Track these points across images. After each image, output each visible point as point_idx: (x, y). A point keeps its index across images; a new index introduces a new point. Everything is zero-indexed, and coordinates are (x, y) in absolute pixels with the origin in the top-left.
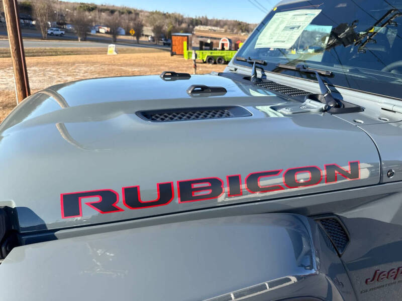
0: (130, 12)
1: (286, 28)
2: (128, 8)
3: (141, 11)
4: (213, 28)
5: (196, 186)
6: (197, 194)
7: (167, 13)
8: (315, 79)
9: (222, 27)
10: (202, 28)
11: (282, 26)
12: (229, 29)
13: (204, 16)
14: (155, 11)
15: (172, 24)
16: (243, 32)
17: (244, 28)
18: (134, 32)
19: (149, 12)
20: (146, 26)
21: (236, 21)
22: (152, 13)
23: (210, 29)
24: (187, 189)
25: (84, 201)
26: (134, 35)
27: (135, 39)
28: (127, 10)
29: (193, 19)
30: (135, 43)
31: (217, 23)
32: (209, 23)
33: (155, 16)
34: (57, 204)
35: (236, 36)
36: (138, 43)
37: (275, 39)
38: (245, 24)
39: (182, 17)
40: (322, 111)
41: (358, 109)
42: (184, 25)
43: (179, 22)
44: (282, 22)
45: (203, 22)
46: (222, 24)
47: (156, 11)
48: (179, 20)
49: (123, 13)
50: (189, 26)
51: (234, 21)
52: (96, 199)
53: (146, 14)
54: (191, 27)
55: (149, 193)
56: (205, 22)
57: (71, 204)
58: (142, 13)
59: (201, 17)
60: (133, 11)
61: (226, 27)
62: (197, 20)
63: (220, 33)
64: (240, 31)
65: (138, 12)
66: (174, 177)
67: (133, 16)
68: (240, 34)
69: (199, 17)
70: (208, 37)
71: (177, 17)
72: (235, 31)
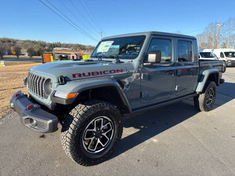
0: (9, 41)
1: (105, 46)
2: (8, 39)
3: (17, 40)
4: (65, 48)
5: (94, 73)
6: (94, 74)
7: (35, 41)
8: (114, 58)
9: (70, 48)
10: (58, 49)
11: (104, 46)
12: (74, 48)
13: (58, 42)
14: (26, 40)
15: (39, 47)
16: (82, 50)
17: (82, 48)
18: (15, 53)
19: (23, 41)
20: (22, 49)
21: (78, 44)
22: (25, 41)
23: (62, 49)
24: (93, 73)
25: (76, 75)
26: (15, 55)
27: (16, 57)
28: (7, 40)
29: (52, 44)
30: (17, 59)
31: (67, 46)
32: (62, 46)
33: (27, 43)
34: (72, 76)
35: (79, 52)
36: (18, 59)
37: (103, 49)
38: (83, 46)
39: (45, 43)
40: (115, 63)
41: (123, 62)
42: (46, 48)
43: (43, 46)
44: (104, 45)
45: (58, 46)
46: (69, 46)
47: (28, 40)
48: (43, 45)
49: (4, 42)
50: (50, 48)
51: (76, 44)
52: (78, 75)
53: (21, 42)
54: (51, 48)
55: (87, 74)
56: (59, 45)
57: (74, 76)
58: (18, 42)
59: (56, 42)
60: (11, 41)
61: (72, 48)
62: (54, 45)
63: (69, 51)
64: (81, 50)
65: (15, 41)
66: (91, 72)
67: (12, 43)
68: (81, 51)
69: (55, 43)
70: (62, 54)
71: (42, 43)
72: (78, 50)
